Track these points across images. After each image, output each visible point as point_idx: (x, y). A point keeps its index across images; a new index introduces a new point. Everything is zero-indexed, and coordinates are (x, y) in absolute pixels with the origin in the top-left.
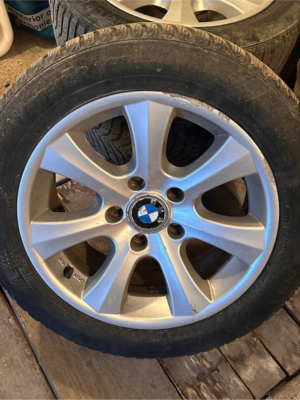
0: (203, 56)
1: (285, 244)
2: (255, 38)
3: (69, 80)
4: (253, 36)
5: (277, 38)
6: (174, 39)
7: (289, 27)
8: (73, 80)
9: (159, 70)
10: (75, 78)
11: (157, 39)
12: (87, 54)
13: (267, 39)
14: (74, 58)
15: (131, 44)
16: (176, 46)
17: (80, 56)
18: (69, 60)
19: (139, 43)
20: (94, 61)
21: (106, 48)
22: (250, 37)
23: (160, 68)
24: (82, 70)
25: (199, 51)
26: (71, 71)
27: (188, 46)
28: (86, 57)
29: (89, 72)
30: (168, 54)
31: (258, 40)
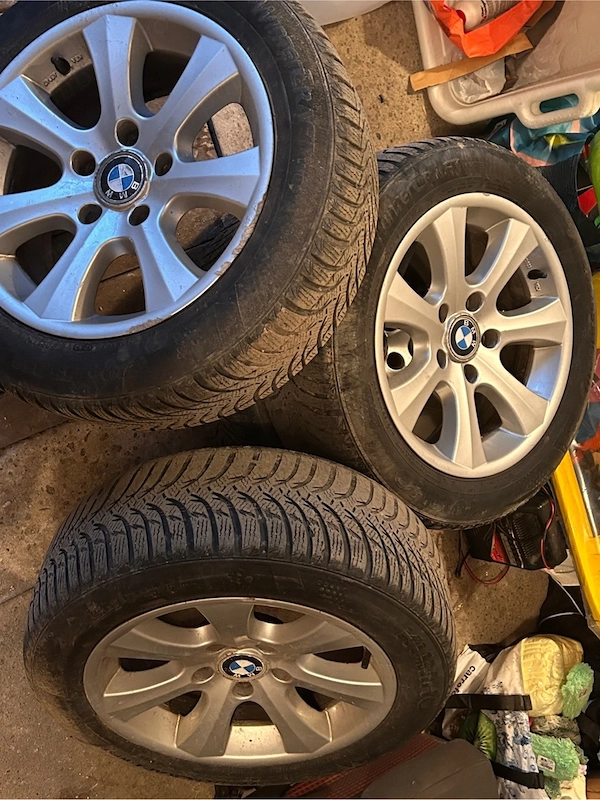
0: (299, 244)
1: (43, 346)
2: (347, 386)
3: (299, 77)
4: (350, 384)
5: (345, 420)
6: (326, 212)
7: (358, 443)
8: (297, 82)
9: (291, 187)
10: (299, 85)
11: (329, 190)
12: (325, 103)
13: (344, 405)
14: (323, 87)
15: (327, 157)
16: (316, 212)
17: (325, 94)
18: (322, 82)
19: (327, 167)
20: (315, 109)
21: (328, 126)
22: (350, 380)
23: (293, 188)
24: (306, 93)
25: (306, 240)
26: (308, 82)
27: (314, 227)
28: (322, 101)
29: (303, 102)
30: (308, 200)
31: (343, 390)
